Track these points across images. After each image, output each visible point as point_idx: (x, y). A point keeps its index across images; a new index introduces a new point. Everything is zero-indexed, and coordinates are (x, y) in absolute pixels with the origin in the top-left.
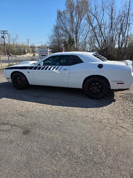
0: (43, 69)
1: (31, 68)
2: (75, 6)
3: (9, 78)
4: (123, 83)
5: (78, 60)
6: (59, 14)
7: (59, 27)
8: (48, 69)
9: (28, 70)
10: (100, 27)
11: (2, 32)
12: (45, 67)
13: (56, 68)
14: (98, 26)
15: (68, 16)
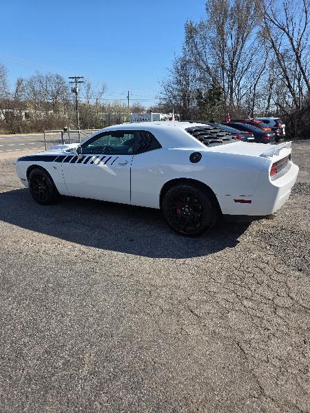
0: (80, 162)
1: (60, 159)
2: (230, 8)
3: (25, 180)
4: (250, 202)
5: (150, 142)
6: (191, 31)
7: (189, 62)
8: (90, 161)
9: (54, 163)
10: (297, 54)
11: (73, 80)
12: (84, 157)
13: (105, 159)
14: (292, 53)
15: (212, 34)
